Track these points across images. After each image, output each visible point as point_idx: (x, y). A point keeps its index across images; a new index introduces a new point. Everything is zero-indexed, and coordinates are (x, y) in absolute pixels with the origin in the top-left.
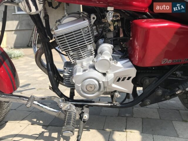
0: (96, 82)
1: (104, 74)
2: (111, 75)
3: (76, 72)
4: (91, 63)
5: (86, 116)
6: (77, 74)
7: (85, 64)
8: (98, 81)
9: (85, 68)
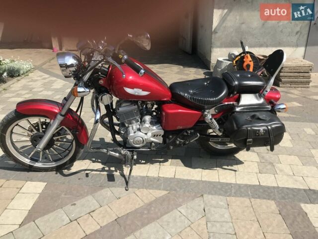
0: (141, 139)
1: (146, 134)
2: (150, 134)
3: (130, 134)
4: (138, 126)
5: (135, 157)
6: (131, 135)
7: (134, 127)
8: (142, 138)
9: (135, 131)
